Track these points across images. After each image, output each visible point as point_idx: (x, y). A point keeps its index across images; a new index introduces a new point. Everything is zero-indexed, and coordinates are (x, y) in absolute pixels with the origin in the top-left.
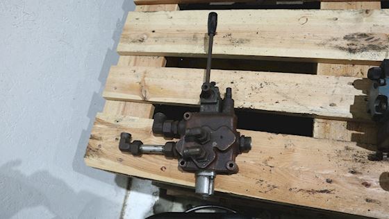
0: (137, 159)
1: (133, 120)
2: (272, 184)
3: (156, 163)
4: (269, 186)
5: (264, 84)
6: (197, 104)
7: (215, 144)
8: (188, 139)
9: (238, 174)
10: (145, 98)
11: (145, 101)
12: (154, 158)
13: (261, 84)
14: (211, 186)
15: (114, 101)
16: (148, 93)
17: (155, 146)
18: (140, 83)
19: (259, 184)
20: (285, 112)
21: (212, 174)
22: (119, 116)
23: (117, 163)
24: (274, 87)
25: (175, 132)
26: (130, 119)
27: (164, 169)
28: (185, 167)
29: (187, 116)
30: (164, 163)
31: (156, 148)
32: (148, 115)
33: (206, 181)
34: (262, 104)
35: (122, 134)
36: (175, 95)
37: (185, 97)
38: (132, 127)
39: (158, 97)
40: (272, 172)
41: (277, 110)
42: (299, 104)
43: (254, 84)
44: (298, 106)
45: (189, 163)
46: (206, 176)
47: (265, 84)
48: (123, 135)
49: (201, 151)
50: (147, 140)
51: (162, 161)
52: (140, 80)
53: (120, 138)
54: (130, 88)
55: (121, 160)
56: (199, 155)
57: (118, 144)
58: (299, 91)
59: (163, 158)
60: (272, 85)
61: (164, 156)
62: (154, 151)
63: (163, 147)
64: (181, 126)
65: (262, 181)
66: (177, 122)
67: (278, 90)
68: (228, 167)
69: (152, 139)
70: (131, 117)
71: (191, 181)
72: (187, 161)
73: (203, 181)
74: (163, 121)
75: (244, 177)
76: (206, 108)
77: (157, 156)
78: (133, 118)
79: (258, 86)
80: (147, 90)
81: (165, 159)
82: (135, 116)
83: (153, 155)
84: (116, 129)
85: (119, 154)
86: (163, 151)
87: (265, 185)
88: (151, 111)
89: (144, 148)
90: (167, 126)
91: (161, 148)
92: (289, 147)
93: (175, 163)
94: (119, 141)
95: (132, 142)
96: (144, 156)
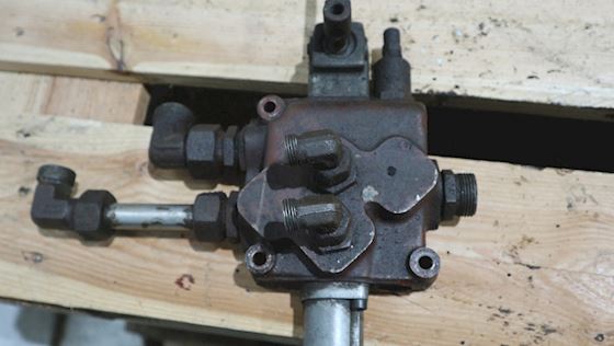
0: (95, 253)
1: (81, 130)
2: (539, 320)
3: (160, 262)
4: (530, 327)
5: (489, 26)
6: (287, 79)
7: (370, 194)
8: (278, 179)
9: (430, 291)
10: (120, 63)
11: (121, 73)
12: (154, 247)
13: (481, 26)
14: (357, 332)
15: (16, 76)
16: (129, 50)
17: (160, 207)
18: (103, 19)
19: (499, 322)
20: (558, 107)
21: (359, 292)
22: (34, 118)
23: (24, 270)
24: (521, 34)
25: (229, 161)
26: (70, 129)
27: (186, 282)
28: (269, 273)
29: (270, 107)
30: (189, 261)
31: (164, 215)
32: (131, 115)
33: (339, 315)
34: (487, 82)
35: (42, 170)
36: (217, 54)
37: (250, 61)
38: (76, 150)
39: (166, 60)
40: (536, 281)
41: (534, 99)
42: (598, 82)
43: (458, 24)
44: (597, 88)
45: (281, 257)
46: (339, 300)
47: (492, 26)
48: (46, 174)
49: (339, 213)
50: (129, 191)
51: (181, 256)
52: (102, 9)
53: (34, 185)
54: (72, 33)
55: (37, 259)
56: (332, 227)
57: (29, 207)
58: (594, 46)
59: (184, 246)
60: (512, 29)
61: (186, 242)
62: (157, 223)
63: (189, 208)
64: (252, 139)
65: (507, 312)
66: (233, 129)
67: (532, 43)
68: (416, 268)
69: (146, 189)
70: (74, 122)
71: (280, 318)
72: (275, 252)
73: (330, 316)
74: (185, 128)
75: (450, 301)
76: (330, 86)
77: (165, 242)
78: (83, 123)
79: (473, 30)
80: (126, 39)
81: (191, 251)
82: (88, 118)
83: (151, 240)
84: (20, 159)
85: (32, 237)
86: (187, 224)
87: (517, 325)
88: (139, 107)
89: (121, 215)
90: (202, 143)
91: (180, 215)
92: (580, 207)
93: (224, 262)
94: (31, 197)
95: (78, 196)
96: (118, 241)
